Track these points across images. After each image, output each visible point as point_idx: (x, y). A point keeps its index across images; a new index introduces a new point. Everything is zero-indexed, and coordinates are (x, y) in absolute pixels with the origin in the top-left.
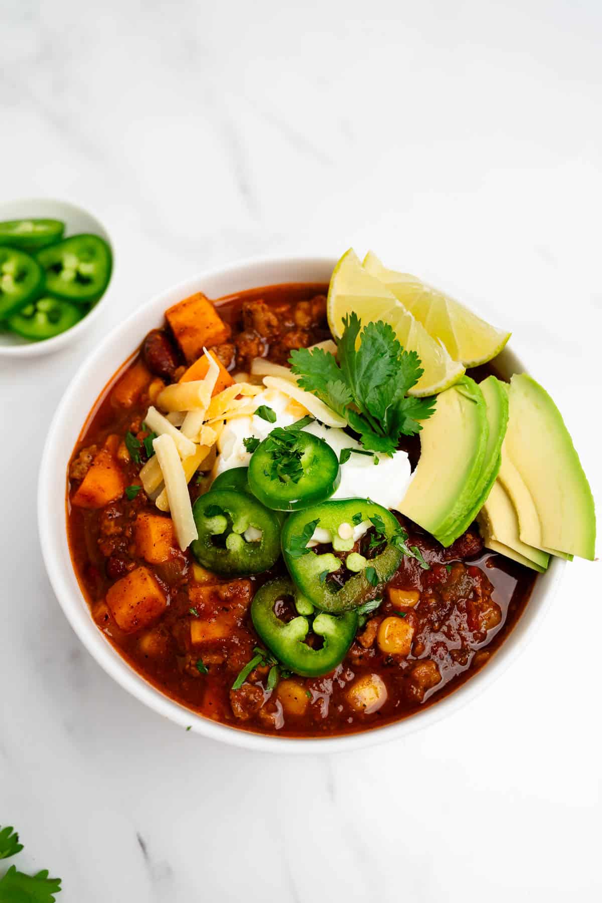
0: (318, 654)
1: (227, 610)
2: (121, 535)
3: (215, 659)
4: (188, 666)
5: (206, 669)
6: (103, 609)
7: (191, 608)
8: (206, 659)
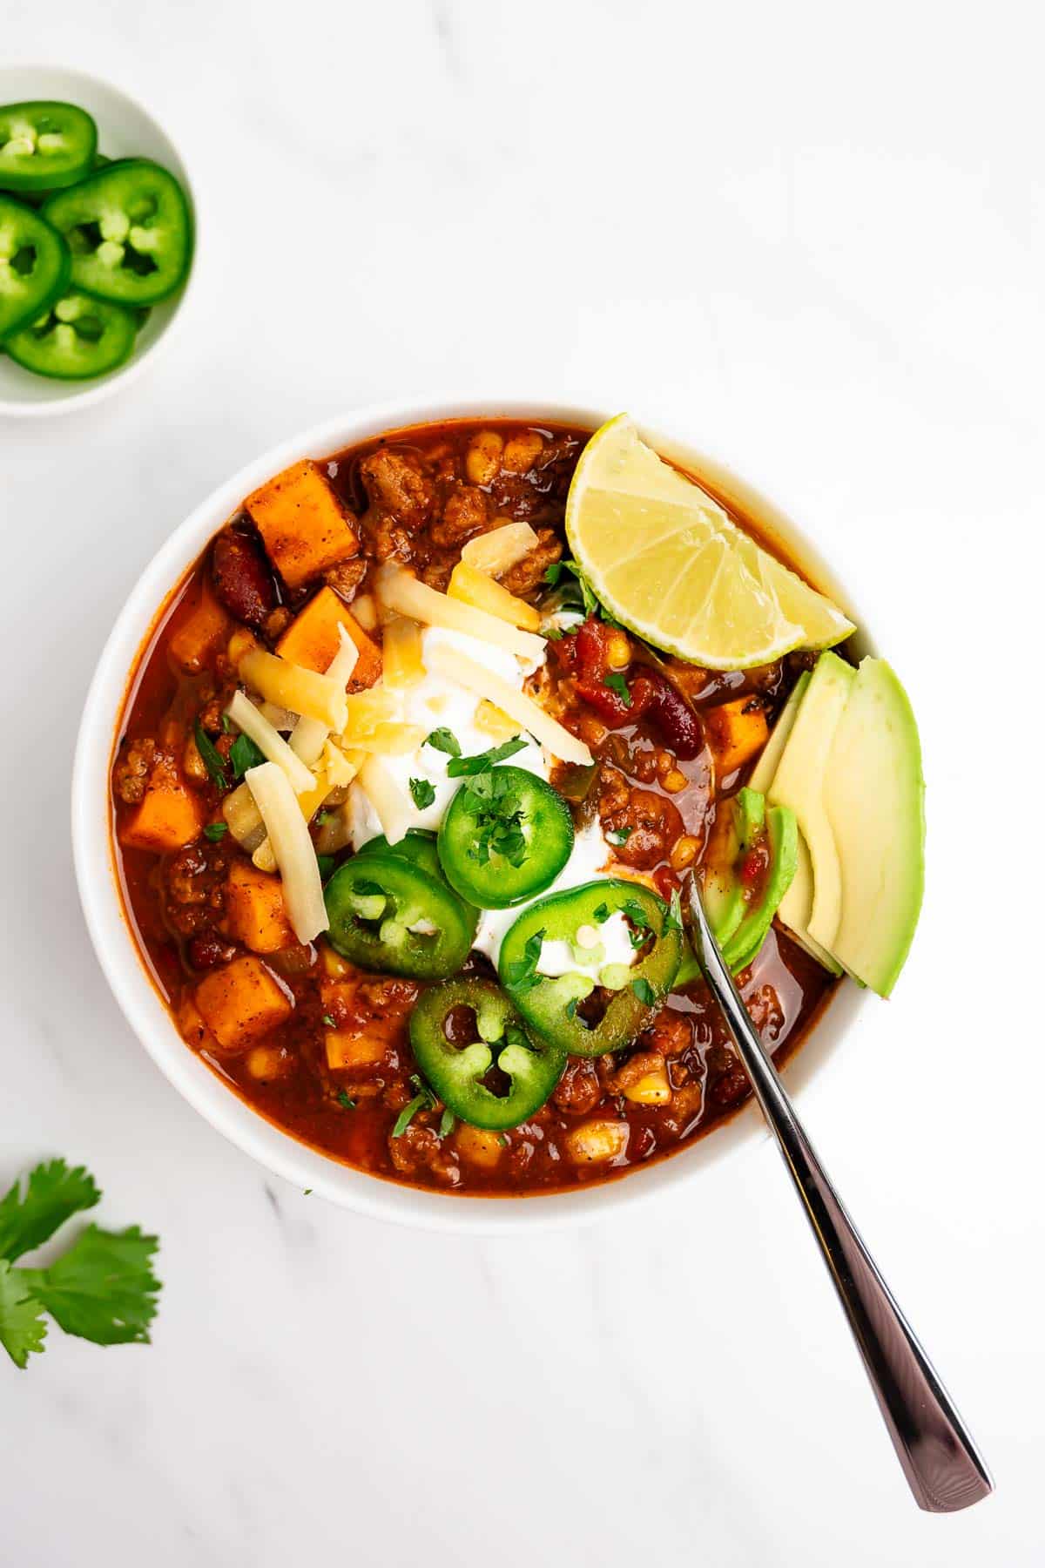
0: (500, 1103)
1: (381, 1018)
2: (204, 906)
3: (366, 1090)
4: (325, 1098)
5: (353, 1104)
6: (195, 1021)
7: (325, 1015)
8: (352, 1091)
